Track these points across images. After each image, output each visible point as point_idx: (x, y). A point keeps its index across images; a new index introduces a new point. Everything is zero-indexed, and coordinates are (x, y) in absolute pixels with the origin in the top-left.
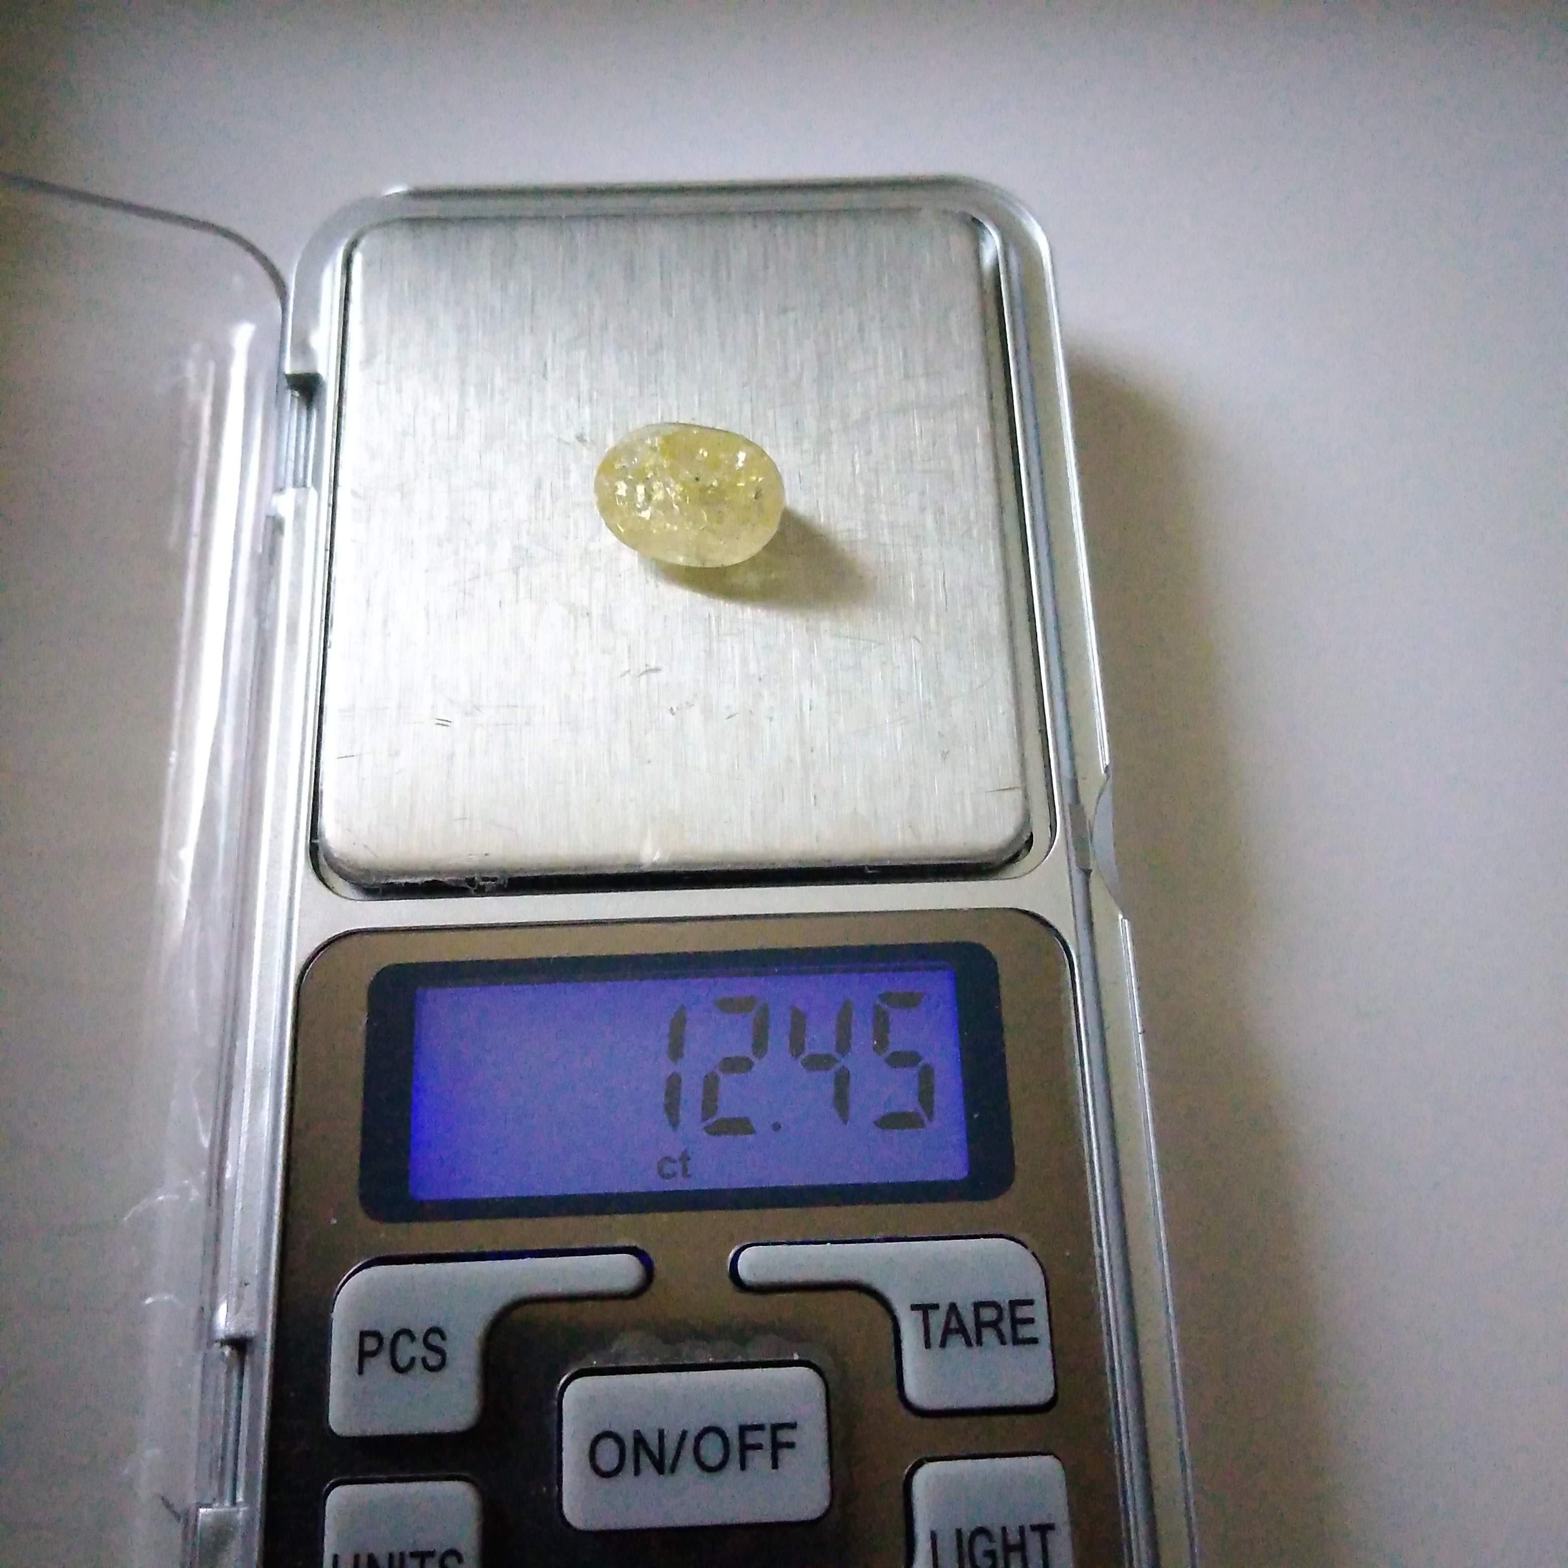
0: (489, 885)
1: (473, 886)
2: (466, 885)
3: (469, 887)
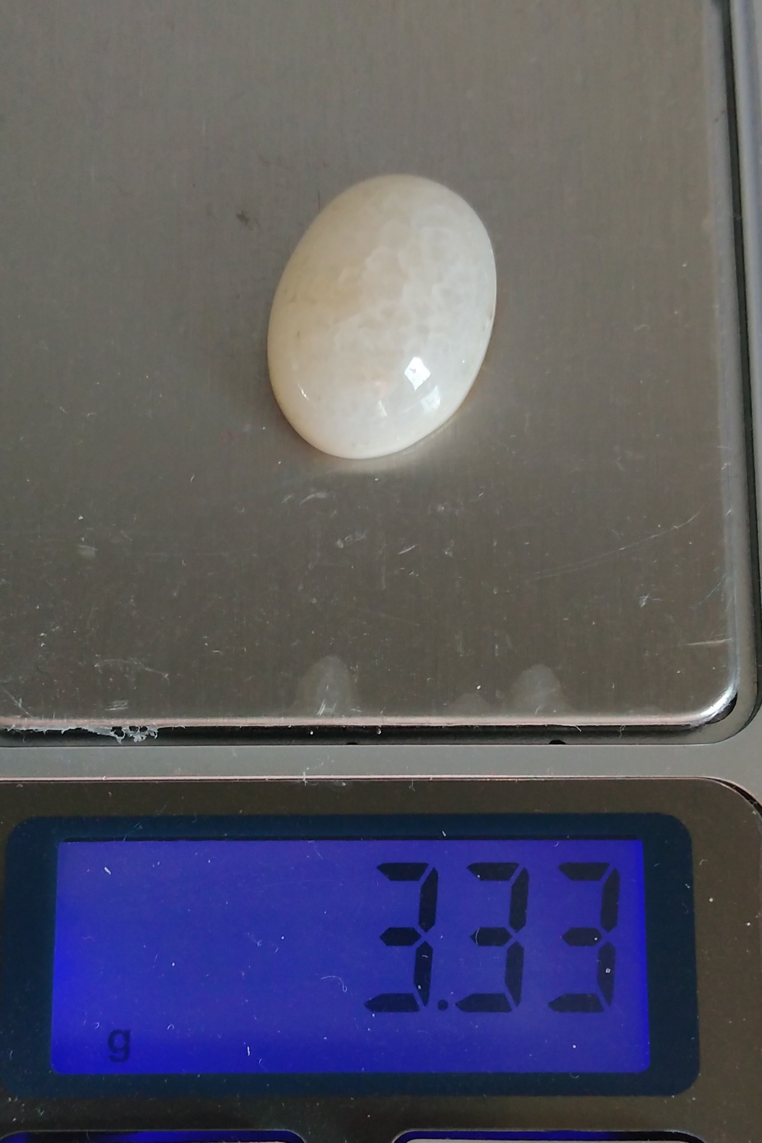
0: (138, 735)
1: (121, 734)
2: (112, 734)
3: (116, 736)
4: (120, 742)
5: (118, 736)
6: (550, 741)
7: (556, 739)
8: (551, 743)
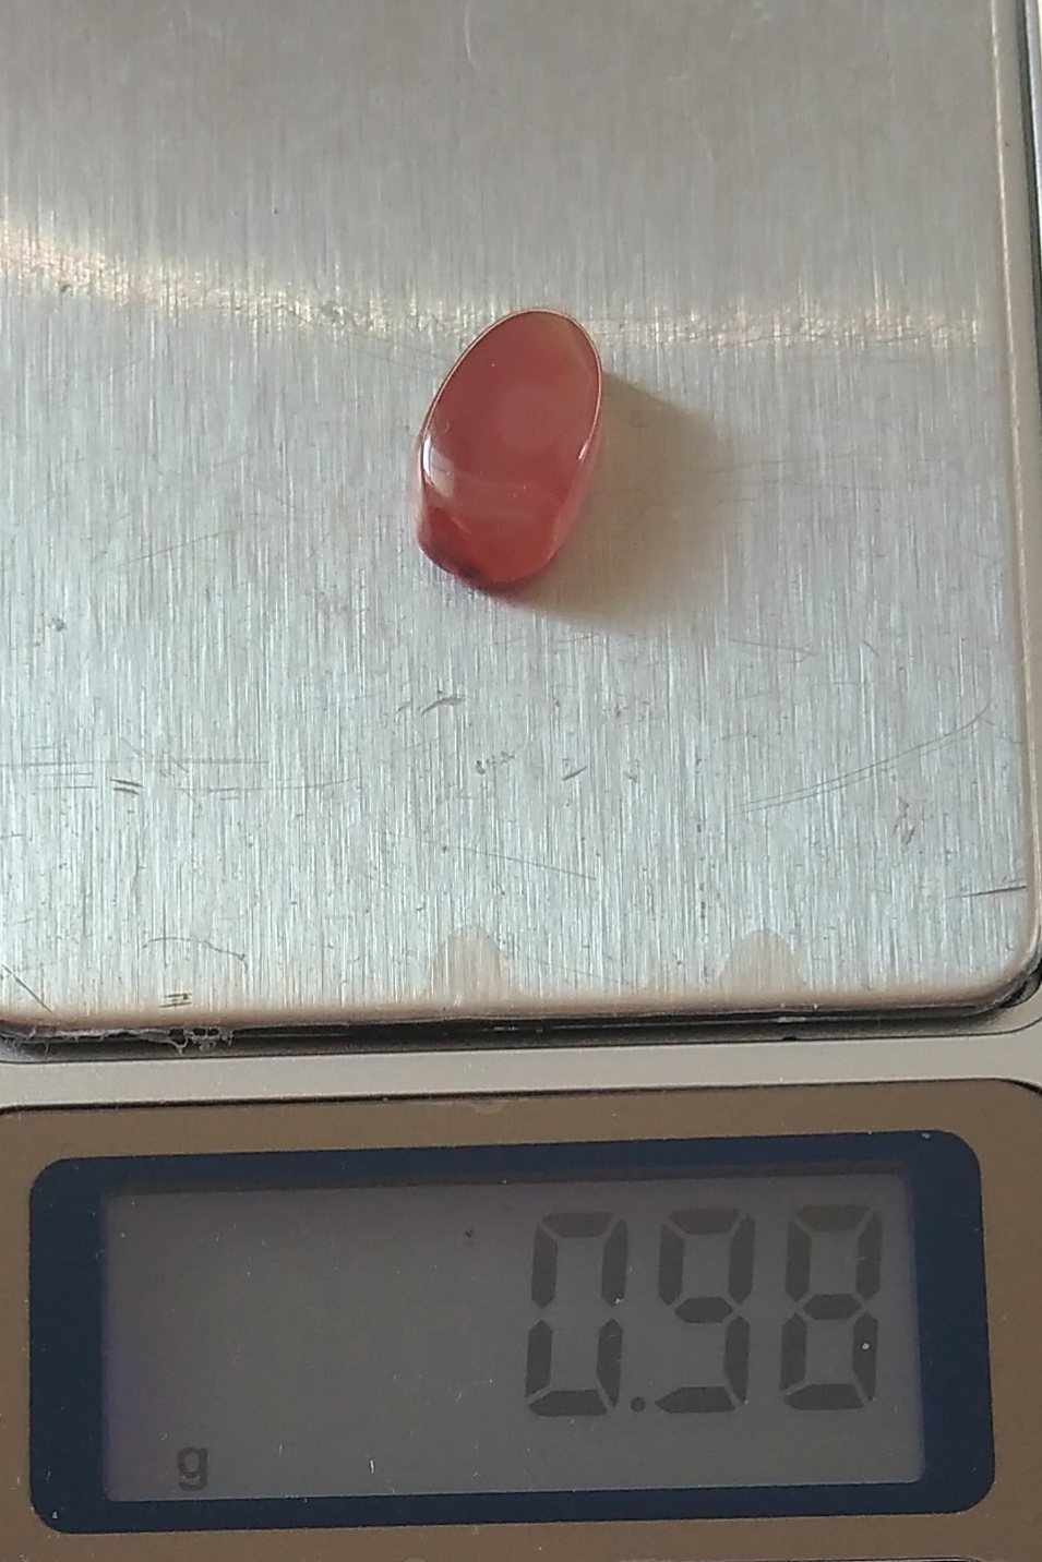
0: (206, 1040)
1: (183, 1043)
2: (168, 1040)
3: (175, 1044)
4: (181, 1051)
5: (179, 1043)
6: (781, 1038)
7: (791, 1035)
8: (785, 1040)
